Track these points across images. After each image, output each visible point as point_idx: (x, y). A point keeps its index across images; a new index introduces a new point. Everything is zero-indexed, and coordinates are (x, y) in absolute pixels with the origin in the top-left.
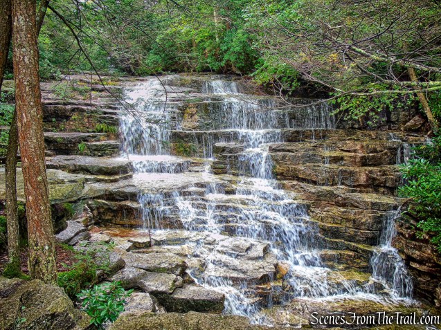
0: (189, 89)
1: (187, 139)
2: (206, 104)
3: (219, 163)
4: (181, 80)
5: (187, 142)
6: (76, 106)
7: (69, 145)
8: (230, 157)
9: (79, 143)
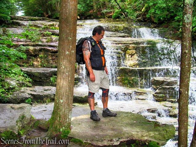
0: (123, 34)
1: (131, 74)
2: (143, 47)
3: (160, 93)
4: (115, 27)
5: (131, 76)
6: (43, 48)
7: (43, 78)
8: (169, 88)
9: (51, 77)
